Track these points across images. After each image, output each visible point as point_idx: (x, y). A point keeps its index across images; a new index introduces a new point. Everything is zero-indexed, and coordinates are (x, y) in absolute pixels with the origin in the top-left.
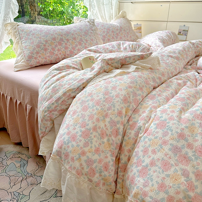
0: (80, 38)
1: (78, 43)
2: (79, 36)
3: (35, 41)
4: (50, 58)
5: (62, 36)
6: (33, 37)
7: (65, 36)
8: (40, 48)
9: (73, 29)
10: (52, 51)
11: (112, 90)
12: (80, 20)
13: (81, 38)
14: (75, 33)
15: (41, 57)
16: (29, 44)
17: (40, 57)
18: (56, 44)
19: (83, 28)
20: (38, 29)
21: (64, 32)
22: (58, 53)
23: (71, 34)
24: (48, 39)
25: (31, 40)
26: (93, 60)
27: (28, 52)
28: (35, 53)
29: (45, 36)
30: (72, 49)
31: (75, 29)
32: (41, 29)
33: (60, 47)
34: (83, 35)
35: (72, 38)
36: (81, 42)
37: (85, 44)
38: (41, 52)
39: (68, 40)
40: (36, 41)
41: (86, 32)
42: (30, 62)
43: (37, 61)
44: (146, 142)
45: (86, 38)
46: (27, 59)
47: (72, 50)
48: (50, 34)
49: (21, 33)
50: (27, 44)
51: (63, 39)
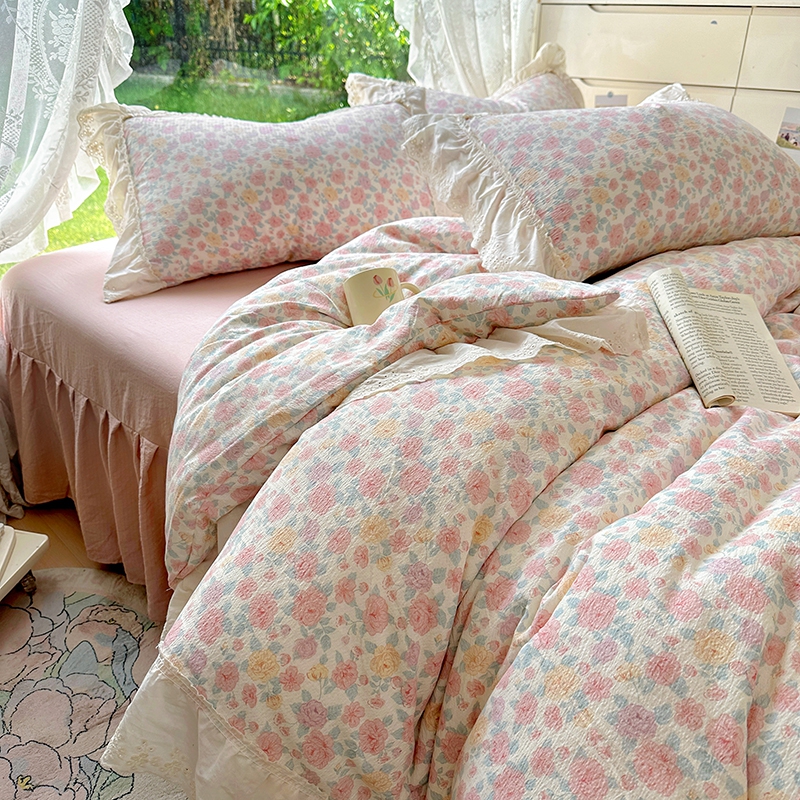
0: (360, 174)
1: (349, 195)
2: (354, 164)
3: (184, 186)
4: (242, 250)
5: (288, 165)
6: (179, 169)
7: (302, 167)
8: (205, 212)
9: (334, 138)
10: (249, 225)
11: (433, 437)
12: (371, 87)
13: (363, 172)
14: (341, 151)
15: (207, 248)
16: (162, 197)
17: (202, 246)
18: (267, 198)
19: (376, 133)
20: (199, 136)
21: (298, 150)
22: (271, 233)
23: (324, 156)
24: (234, 177)
25: (170, 182)
26: (390, 285)
27: (160, 226)
28: (185, 233)
29: (224, 166)
30: (326, 218)
31: (340, 136)
32: (210, 135)
33: (280, 211)
34: (372, 160)
35: (329, 176)
36: (361, 191)
37: (379, 197)
38: (209, 230)
39: (311, 183)
40: (190, 183)
41: (386, 146)
42: (166, 266)
43: (192, 261)
44: (530, 674)
45: (384, 172)
46: (153, 254)
47: (327, 221)
48: (242, 159)
49: (137, 149)
50: (155, 197)
51: (294, 177)
